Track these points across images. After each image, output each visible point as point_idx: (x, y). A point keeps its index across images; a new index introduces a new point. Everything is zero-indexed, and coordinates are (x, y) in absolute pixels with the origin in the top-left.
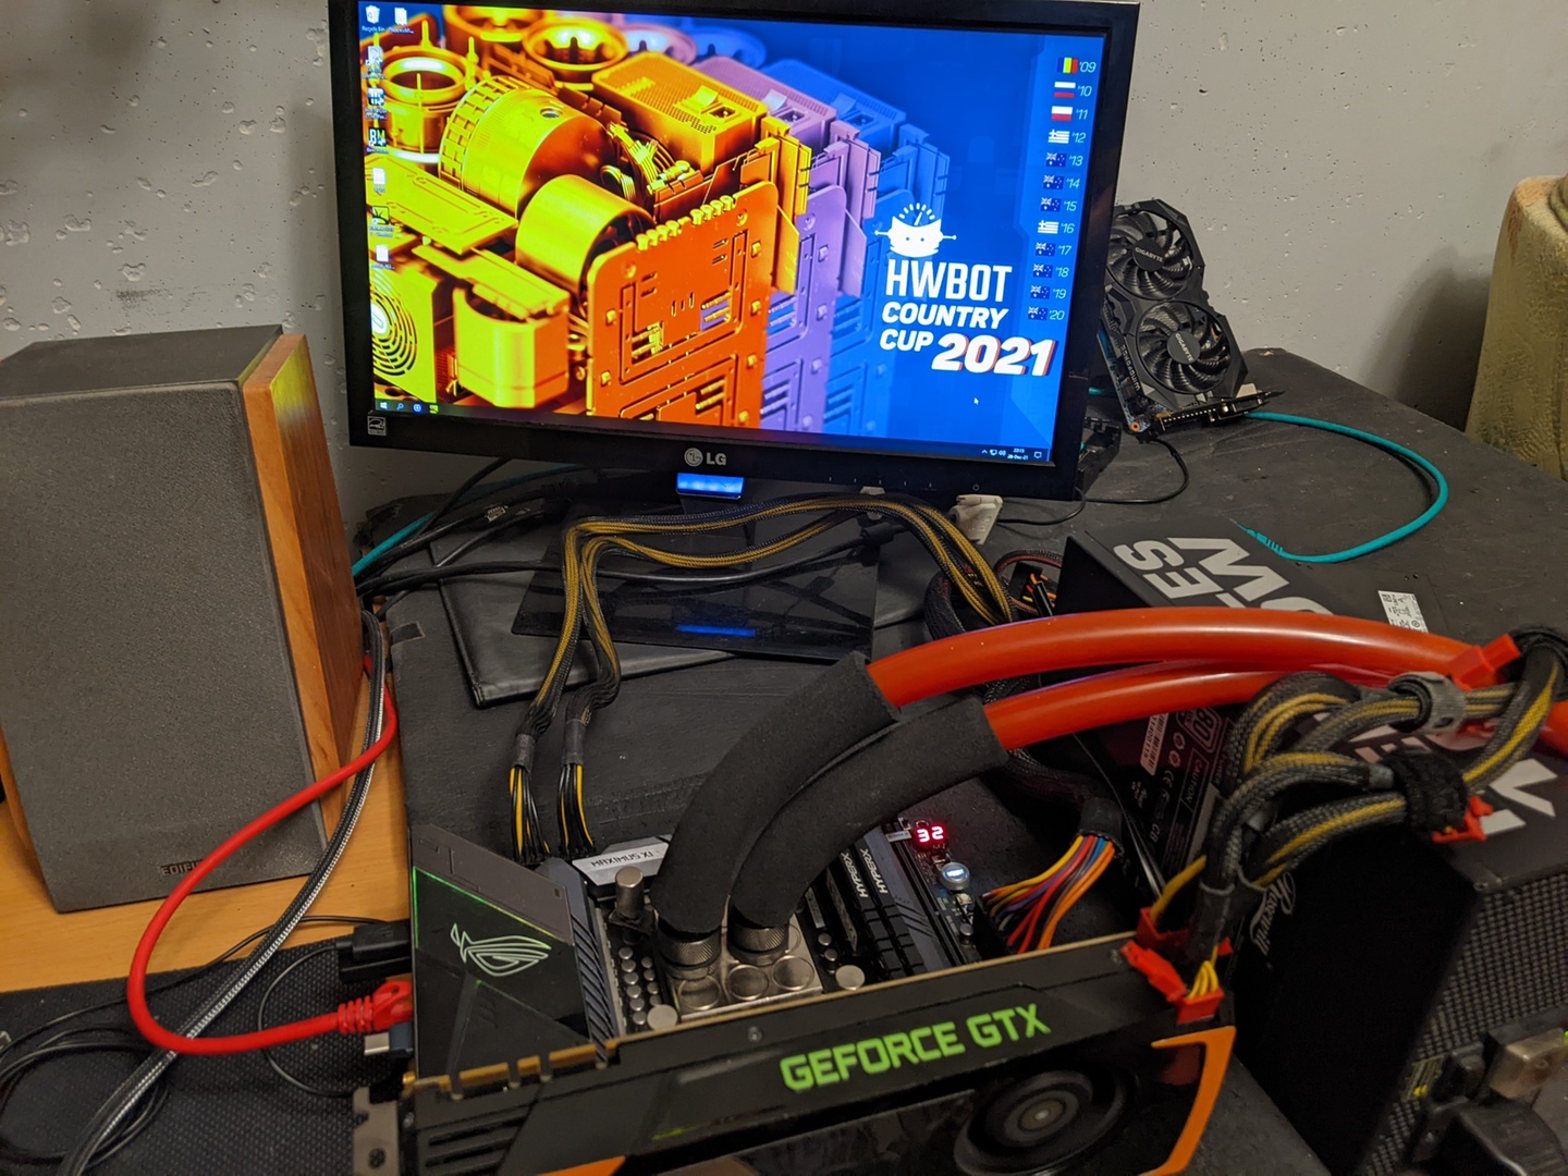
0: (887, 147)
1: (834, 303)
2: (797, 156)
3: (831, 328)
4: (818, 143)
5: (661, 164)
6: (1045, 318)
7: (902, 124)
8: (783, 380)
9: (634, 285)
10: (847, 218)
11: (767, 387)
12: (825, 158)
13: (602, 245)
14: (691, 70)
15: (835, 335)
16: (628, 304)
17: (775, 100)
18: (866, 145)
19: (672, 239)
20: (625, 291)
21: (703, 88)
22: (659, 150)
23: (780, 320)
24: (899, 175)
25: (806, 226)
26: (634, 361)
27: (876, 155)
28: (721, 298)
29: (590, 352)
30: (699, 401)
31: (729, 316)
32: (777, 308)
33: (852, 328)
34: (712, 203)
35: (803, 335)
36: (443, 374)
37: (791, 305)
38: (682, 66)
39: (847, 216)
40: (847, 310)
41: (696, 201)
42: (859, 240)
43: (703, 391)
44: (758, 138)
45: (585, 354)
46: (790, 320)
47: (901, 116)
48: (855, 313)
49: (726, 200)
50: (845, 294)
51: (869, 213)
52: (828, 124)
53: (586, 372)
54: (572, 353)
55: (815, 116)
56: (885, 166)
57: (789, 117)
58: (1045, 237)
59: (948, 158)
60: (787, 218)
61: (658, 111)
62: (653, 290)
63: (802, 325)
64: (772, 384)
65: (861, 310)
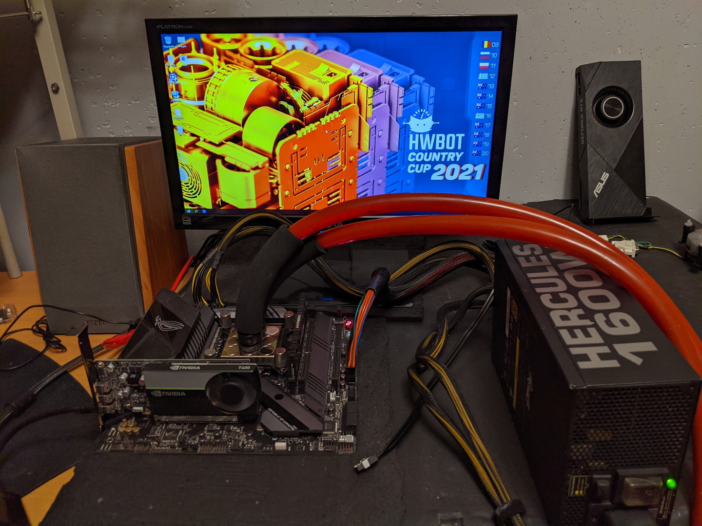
0: (407, 85)
1: (386, 155)
2: (366, 92)
3: (385, 166)
4: (376, 86)
5: (305, 99)
6: (480, 155)
7: (413, 75)
8: (365, 189)
9: (297, 153)
10: (390, 118)
11: (358, 192)
12: (379, 92)
13: (281, 136)
14: (316, 57)
15: (388, 168)
16: (295, 161)
17: (355, 68)
18: (397, 85)
19: (312, 132)
20: (293, 155)
21: (322, 64)
22: (304, 93)
23: (363, 164)
24: (412, 97)
25: (372, 122)
26: (299, 185)
27: (402, 89)
28: (336, 156)
29: (279, 183)
30: (329, 201)
31: (340, 163)
32: (361, 158)
33: (395, 165)
34: (329, 115)
35: (373, 169)
36: (214, 196)
37: (368, 157)
38: (312, 55)
39: (390, 117)
40: (392, 157)
41: (322, 114)
42: (396, 127)
43: (330, 196)
44: (348, 85)
45: (277, 184)
46: (367, 163)
47: (412, 71)
48: (396, 158)
49: (336, 114)
50: (391, 150)
51: (400, 115)
52: (380, 77)
53: (278, 191)
54: (271, 184)
55: (373, 74)
56: (406, 94)
57: (362, 75)
58: (478, 120)
59: (434, 89)
60: (363, 119)
61: (302, 76)
62: (305, 154)
63: (372, 165)
64: (361, 191)
65: (399, 157)
